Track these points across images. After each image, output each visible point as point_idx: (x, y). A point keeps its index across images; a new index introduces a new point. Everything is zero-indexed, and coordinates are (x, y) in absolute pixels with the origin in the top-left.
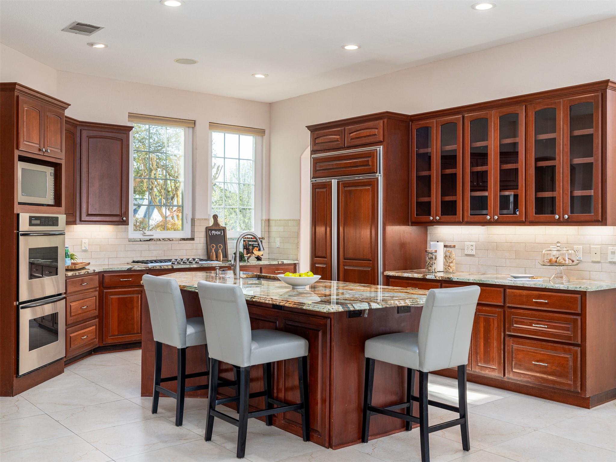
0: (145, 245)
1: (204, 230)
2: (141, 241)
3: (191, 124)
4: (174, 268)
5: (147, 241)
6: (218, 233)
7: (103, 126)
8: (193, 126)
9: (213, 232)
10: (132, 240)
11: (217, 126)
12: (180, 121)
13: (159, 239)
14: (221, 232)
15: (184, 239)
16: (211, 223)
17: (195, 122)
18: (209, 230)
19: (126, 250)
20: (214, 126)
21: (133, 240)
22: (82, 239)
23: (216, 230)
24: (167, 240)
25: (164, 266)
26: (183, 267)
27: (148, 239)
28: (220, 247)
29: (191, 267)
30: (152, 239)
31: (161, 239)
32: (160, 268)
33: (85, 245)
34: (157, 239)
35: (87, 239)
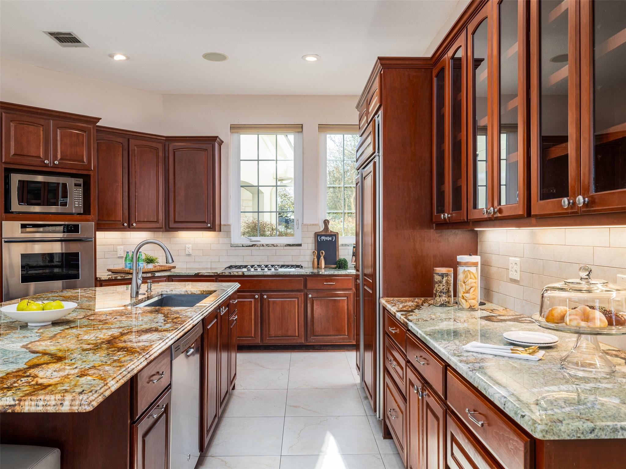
0: (248, 251)
1: (312, 235)
2: (243, 246)
3: (299, 128)
4: (245, 274)
5: (250, 246)
6: (329, 239)
7: (188, 138)
8: (301, 130)
9: (323, 238)
10: (234, 246)
11: (327, 127)
12: (286, 127)
13: (263, 245)
14: (333, 238)
15: (289, 245)
16: (322, 228)
17: (302, 126)
18: (318, 235)
19: (228, 255)
20: (324, 128)
21: (236, 245)
22: (186, 244)
23: (326, 236)
24: (271, 245)
25: (234, 273)
26: (255, 274)
27: (251, 245)
28: (322, 253)
29: (265, 274)
30: (255, 245)
31: (264, 245)
32: (229, 274)
33: (189, 250)
34: (260, 245)
35: (191, 244)
